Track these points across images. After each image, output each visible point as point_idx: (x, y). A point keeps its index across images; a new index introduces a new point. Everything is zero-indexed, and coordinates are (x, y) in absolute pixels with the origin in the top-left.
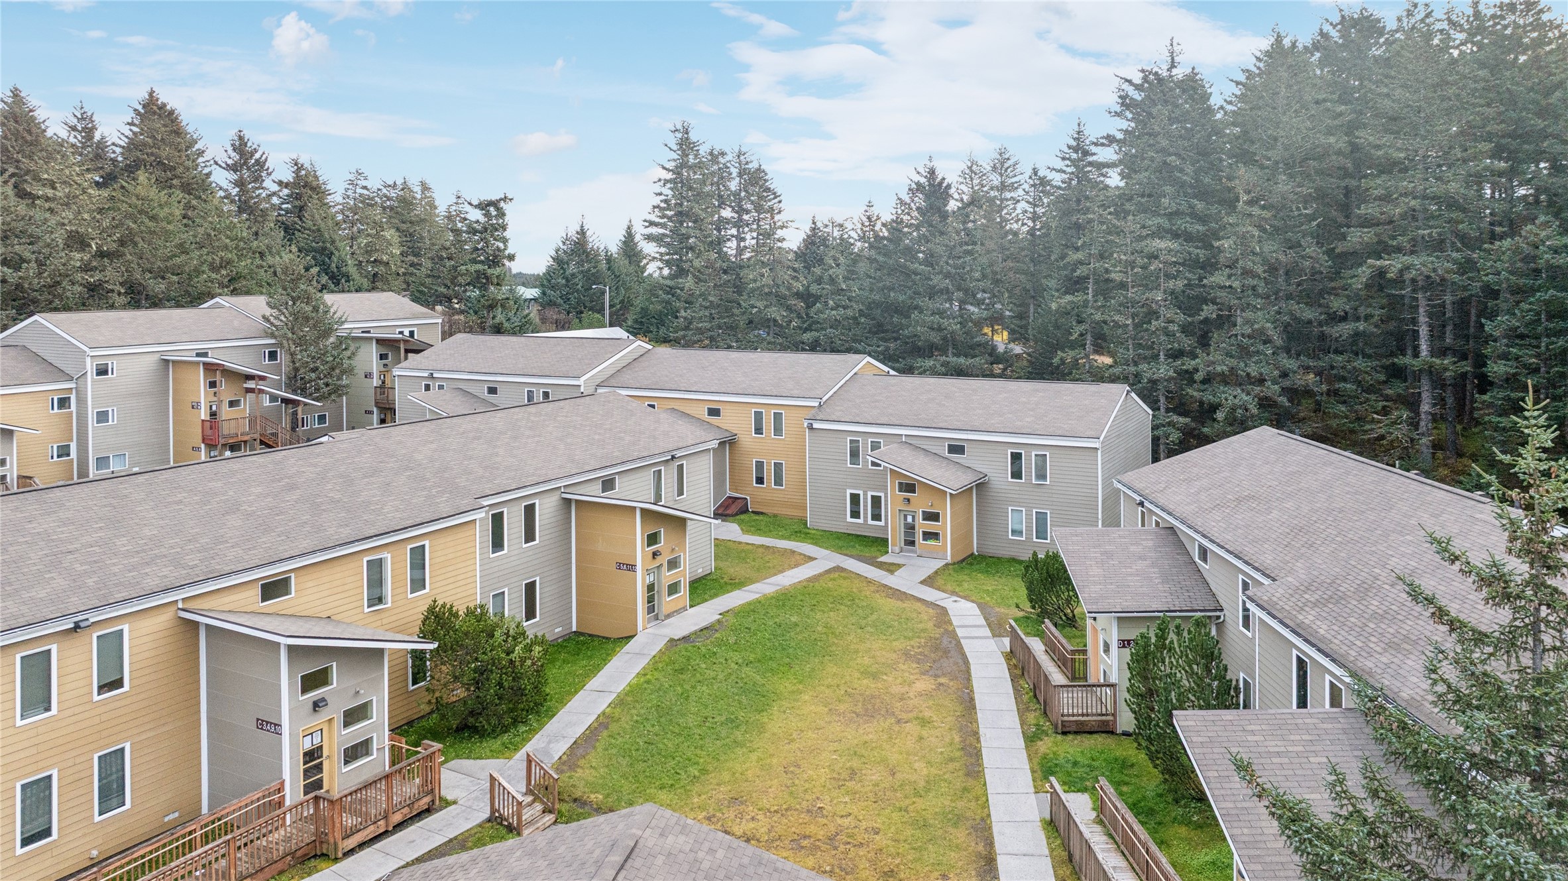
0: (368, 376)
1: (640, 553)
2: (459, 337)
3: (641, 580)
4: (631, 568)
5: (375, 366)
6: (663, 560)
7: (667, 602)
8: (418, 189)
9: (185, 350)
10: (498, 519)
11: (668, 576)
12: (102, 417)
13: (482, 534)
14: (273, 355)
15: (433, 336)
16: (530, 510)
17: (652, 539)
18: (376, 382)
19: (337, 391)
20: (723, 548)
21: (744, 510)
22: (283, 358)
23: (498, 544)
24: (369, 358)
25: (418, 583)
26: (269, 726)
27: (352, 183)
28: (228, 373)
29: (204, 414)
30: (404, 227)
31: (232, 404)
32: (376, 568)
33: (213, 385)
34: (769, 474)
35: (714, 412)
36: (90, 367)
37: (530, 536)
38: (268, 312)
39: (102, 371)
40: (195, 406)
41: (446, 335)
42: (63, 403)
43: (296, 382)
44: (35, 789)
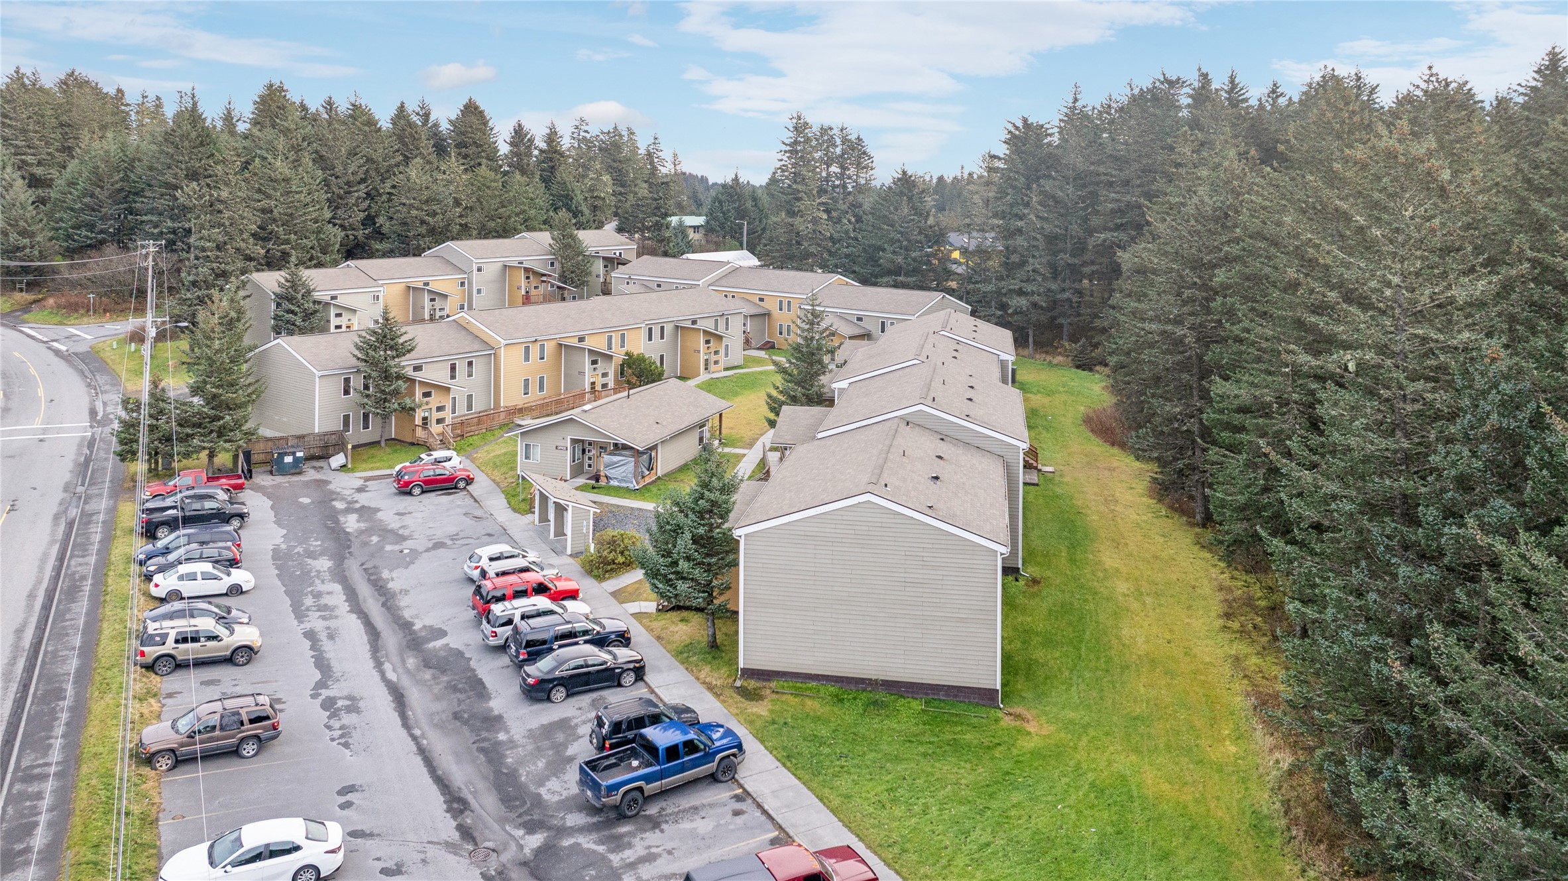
0: (598, 276)
1: (702, 346)
2: (645, 257)
3: (702, 357)
4: (699, 352)
5: (601, 271)
6: (712, 350)
7: (712, 367)
8: (625, 133)
9: (513, 261)
10: (650, 330)
11: (714, 358)
12: (479, 291)
13: (644, 334)
14: (552, 264)
15: (631, 256)
16: (662, 328)
17: (708, 342)
18: (602, 280)
19: (583, 283)
20: (746, 358)
21: (773, 347)
22: (557, 264)
23: (650, 339)
24: (599, 267)
25: (622, 346)
26: (582, 373)
27: (577, 127)
28: (536, 273)
29: (523, 292)
30: (615, 165)
31: (536, 288)
32: (610, 338)
33: (528, 278)
34: (785, 330)
35: (761, 300)
36: (475, 268)
37: (662, 337)
38: (552, 242)
39: (479, 270)
40: (519, 288)
41: (639, 255)
42: (462, 284)
43: (563, 278)
44: (527, 381)
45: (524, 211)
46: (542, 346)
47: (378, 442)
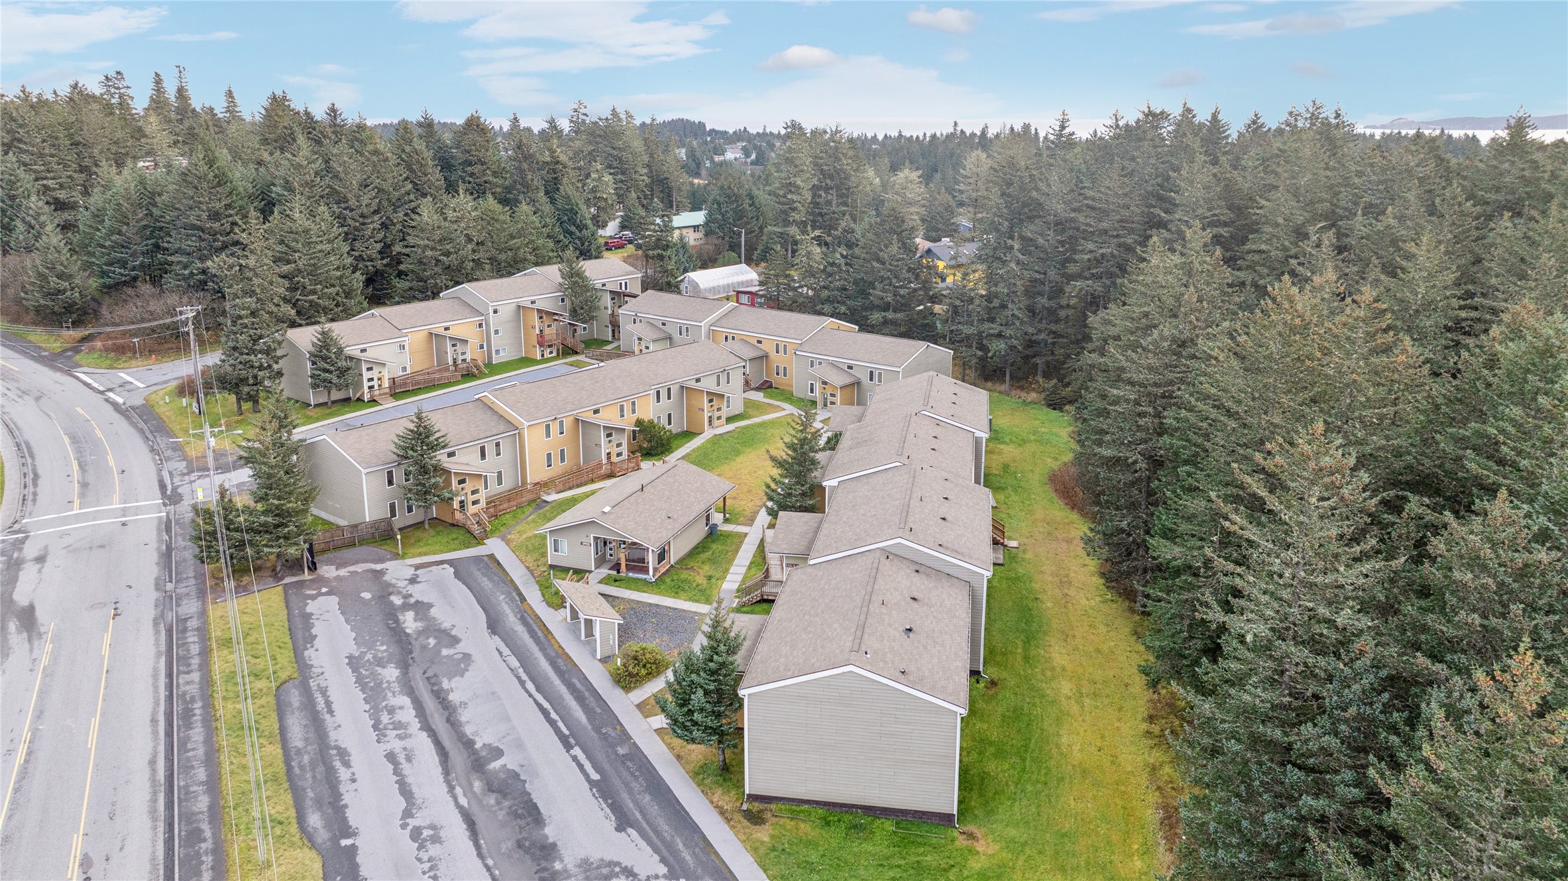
0: (606, 308)
1: (706, 405)
2: (649, 291)
3: (706, 415)
4: (704, 410)
5: (609, 303)
6: (715, 408)
7: (716, 422)
8: (623, 116)
9: (525, 301)
10: (658, 392)
11: (717, 414)
12: (496, 332)
13: (653, 397)
14: (563, 300)
15: (636, 288)
16: (669, 390)
17: (711, 401)
18: (610, 312)
19: (592, 318)
20: (748, 403)
21: (771, 387)
22: (566, 300)
23: (658, 400)
24: (607, 300)
25: (634, 412)
26: (598, 445)
27: (576, 111)
28: (548, 313)
29: (538, 332)
30: (615, 153)
31: (549, 326)
32: (622, 406)
33: (541, 318)
34: (781, 371)
35: (759, 342)
36: (491, 311)
37: (669, 398)
38: (561, 280)
39: (495, 312)
40: (533, 327)
41: (645, 288)
42: (480, 326)
43: (574, 313)
44: (549, 455)
45: (533, 241)
46: (561, 423)
47: (422, 523)
